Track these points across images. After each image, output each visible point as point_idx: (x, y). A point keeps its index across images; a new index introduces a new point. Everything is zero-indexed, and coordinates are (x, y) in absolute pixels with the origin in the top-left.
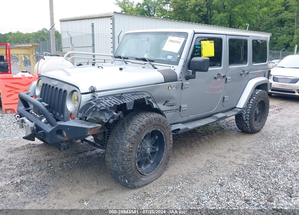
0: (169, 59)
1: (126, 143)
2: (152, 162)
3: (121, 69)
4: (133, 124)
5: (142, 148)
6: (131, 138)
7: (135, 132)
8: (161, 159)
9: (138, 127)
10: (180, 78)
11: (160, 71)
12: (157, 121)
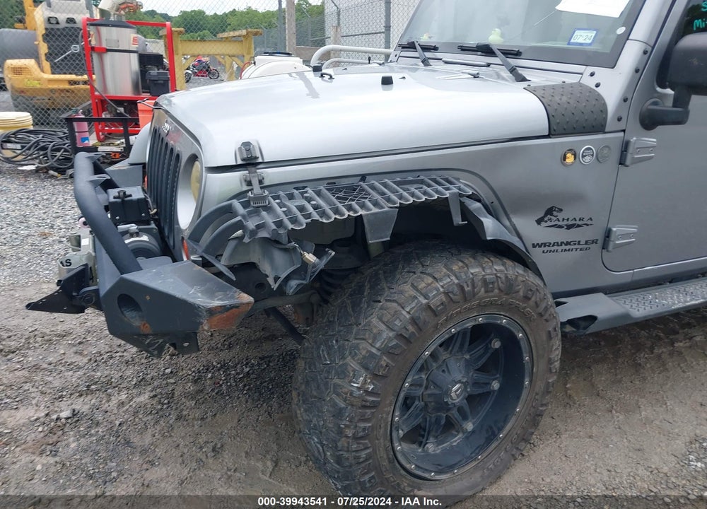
0: (581, 44)
1: (354, 371)
2: (469, 426)
3: (387, 81)
4: (390, 301)
5: (430, 382)
6: (372, 355)
7: (391, 334)
8: (506, 421)
9: (409, 313)
10: (619, 119)
11: (533, 91)
12: (496, 291)
